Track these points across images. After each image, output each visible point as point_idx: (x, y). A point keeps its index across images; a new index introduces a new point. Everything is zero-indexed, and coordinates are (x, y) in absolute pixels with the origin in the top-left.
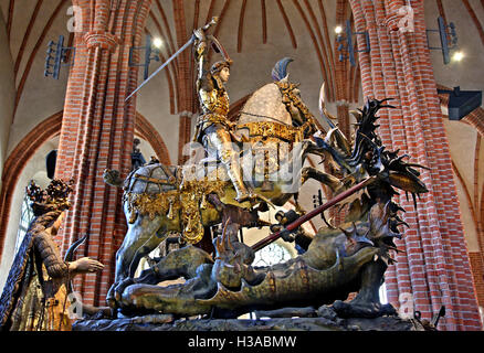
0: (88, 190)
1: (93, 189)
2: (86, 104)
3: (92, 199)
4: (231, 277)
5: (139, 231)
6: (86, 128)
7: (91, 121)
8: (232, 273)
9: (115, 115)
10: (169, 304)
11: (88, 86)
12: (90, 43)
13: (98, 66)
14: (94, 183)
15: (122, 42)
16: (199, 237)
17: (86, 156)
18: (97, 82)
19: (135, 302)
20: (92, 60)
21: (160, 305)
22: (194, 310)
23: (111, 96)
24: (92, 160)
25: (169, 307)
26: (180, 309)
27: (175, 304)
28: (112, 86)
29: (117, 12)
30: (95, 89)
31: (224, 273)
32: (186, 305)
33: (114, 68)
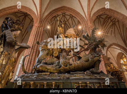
0: (32, 51)
1: (34, 51)
2: (34, 35)
3: (33, 53)
4: (65, 63)
5: (43, 53)
6: (33, 40)
7: (35, 39)
8: (65, 62)
9: (39, 38)
10: (49, 69)
11: (35, 33)
12: (36, 25)
13: (37, 29)
14: (34, 50)
15: (42, 26)
16: (57, 55)
17: (33, 45)
18: (37, 32)
19: (40, 69)
20: (36, 28)
21: (47, 70)
22: (55, 71)
23: (39, 35)
24: (34, 46)
25: (49, 70)
26: (52, 71)
27: (51, 69)
28: (39, 33)
29: (42, 22)
30: (36, 33)
31: (63, 62)
32: (53, 70)
33: (40, 30)
